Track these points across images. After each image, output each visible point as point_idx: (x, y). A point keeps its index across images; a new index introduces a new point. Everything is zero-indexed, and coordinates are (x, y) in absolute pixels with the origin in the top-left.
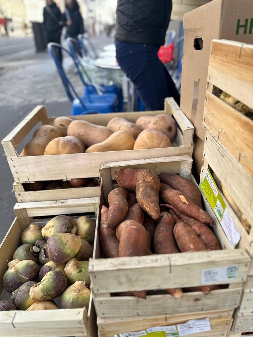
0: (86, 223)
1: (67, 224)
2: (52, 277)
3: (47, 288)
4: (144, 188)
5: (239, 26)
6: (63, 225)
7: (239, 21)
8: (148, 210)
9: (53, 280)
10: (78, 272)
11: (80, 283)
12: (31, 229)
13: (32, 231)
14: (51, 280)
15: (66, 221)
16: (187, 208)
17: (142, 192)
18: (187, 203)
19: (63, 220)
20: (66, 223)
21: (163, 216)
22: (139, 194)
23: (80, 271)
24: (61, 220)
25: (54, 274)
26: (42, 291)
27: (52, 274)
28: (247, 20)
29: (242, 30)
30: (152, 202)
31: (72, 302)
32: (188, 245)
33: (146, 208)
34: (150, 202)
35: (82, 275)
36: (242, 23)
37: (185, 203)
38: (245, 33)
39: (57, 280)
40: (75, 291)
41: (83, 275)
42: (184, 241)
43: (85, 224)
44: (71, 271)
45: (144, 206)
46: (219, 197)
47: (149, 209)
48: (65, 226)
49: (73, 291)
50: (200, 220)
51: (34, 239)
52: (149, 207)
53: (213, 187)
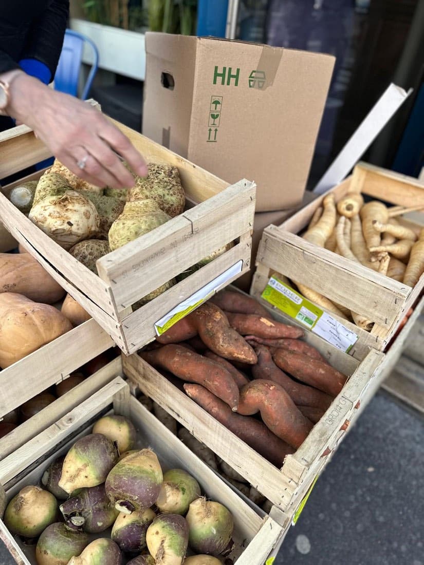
0: (121, 426)
1: (107, 447)
2: (170, 528)
3: (180, 545)
4: (222, 332)
5: (216, 75)
6: (104, 452)
7: (216, 68)
8: (242, 357)
9: (176, 529)
10: (183, 494)
11: (200, 503)
12: (31, 501)
13: (35, 502)
14: (173, 532)
15: (102, 443)
16: (276, 331)
17: (223, 339)
18: (273, 325)
19: (97, 445)
20: (105, 446)
21: (260, 354)
22: (221, 342)
23: (183, 490)
24: (93, 446)
25: (168, 523)
26: (177, 555)
27: (166, 524)
28: (225, 69)
29: (219, 79)
30: (244, 346)
31: (218, 531)
32: (317, 371)
33: (239, 356)
34: (241, 346)
35: (188, 493)
36: (220, 71)
37: (271, 326)
38: (223, 83)
39: (179, 525)
40: (207, 516)
41: (190, 492)
42: (309, 371)
43: (120, 428)
44: (176, 499)
45: (236, 355)
46: (304, 304)
47: (245, 355)
48: (108, 452)
49: (206, 519)
50: (293, 337)
51: (50, 511)
52: (243, 353)
53: (290, 295)
